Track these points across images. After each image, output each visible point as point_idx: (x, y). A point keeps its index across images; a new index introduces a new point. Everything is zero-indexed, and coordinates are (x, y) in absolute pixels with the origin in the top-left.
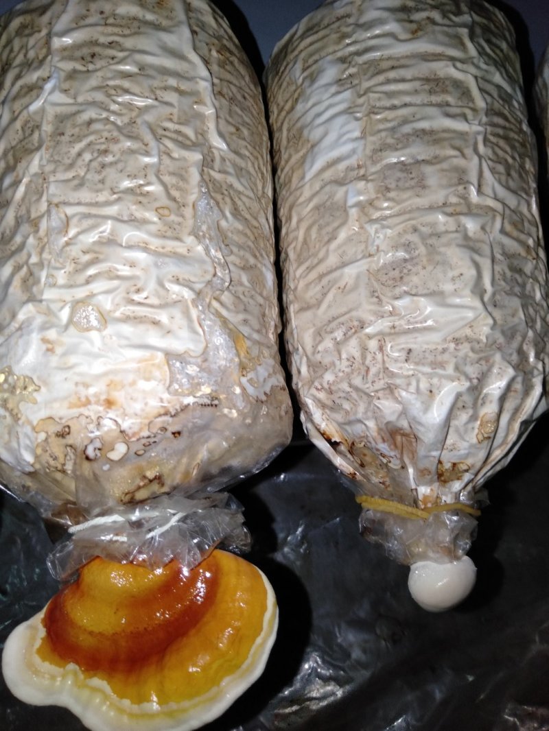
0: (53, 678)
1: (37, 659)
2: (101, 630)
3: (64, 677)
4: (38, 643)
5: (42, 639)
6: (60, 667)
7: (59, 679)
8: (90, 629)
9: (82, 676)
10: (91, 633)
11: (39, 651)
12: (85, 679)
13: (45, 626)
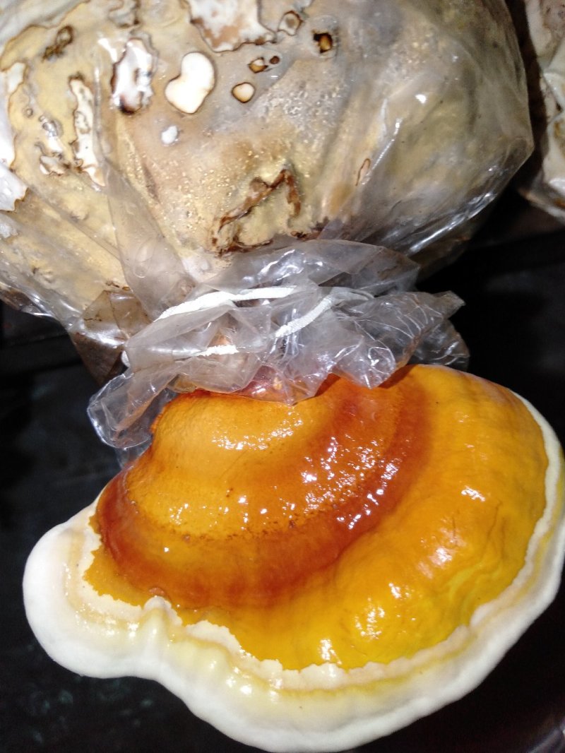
0: (122, 624)
1: (88, 591)
2: (204, 531)
3: (142, 621)
4: (87, 561)
5: (94, 553)
6: (134, 603)
7: (134, 627)
8: (183, 530)
9: (178, 620)
10: (186, 537)
11: (91, 575)
12: (184, 625)
13: (99, 530)
